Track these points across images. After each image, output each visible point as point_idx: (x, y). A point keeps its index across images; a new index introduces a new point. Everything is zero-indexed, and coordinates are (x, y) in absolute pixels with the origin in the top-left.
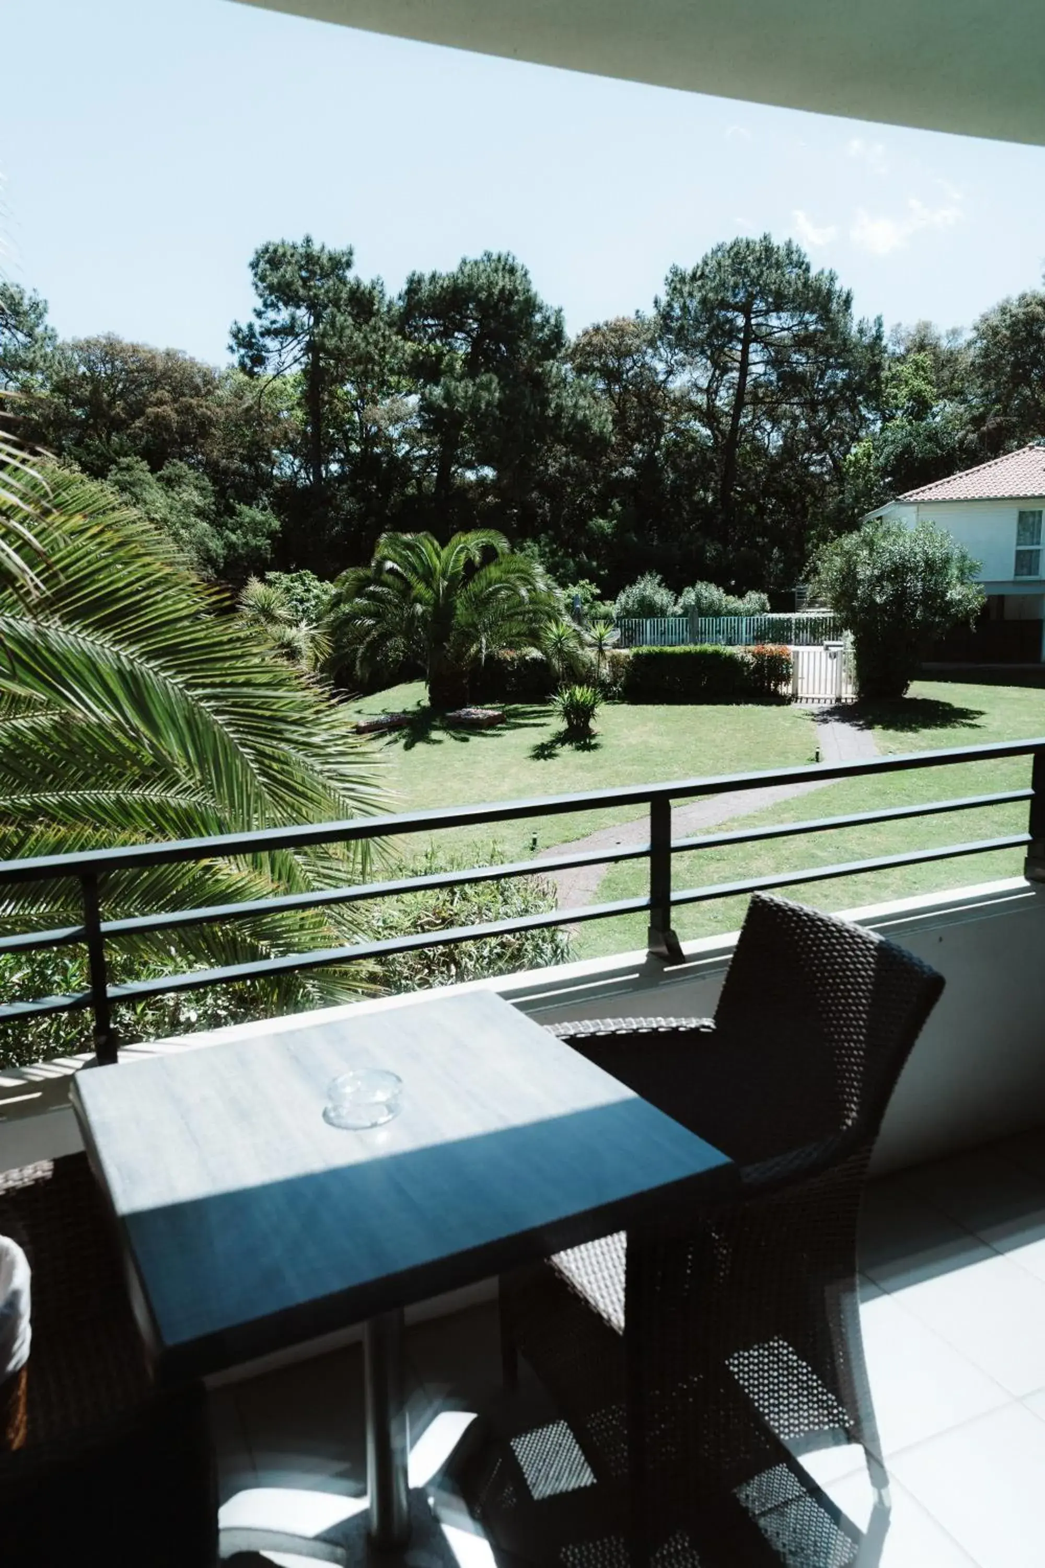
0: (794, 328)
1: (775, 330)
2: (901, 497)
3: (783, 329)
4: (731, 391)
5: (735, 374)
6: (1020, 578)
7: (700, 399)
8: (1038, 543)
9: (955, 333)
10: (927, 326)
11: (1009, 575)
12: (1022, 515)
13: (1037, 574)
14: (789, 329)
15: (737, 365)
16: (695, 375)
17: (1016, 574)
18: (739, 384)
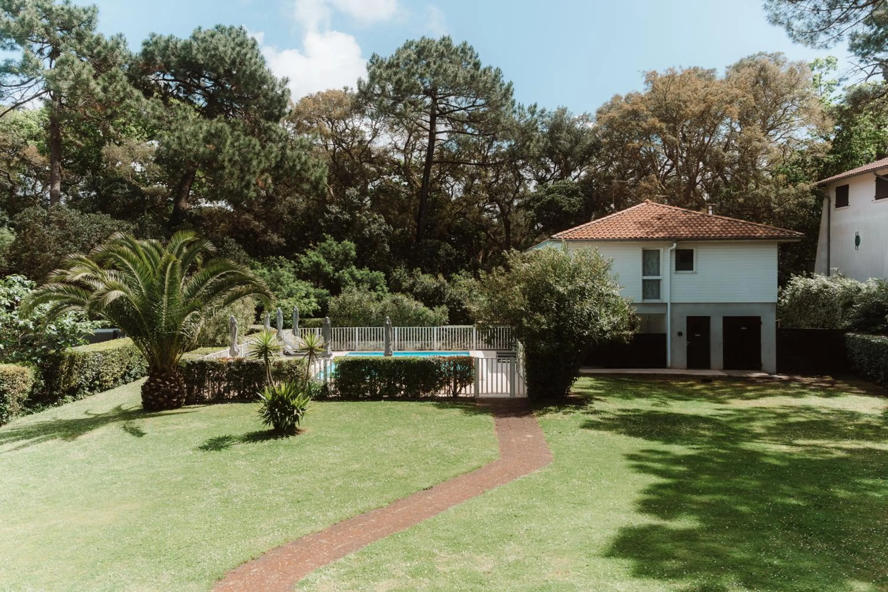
0: (469, 109)
1: (455, 109)
2: (554, 236)
3: (460, 109)
4: (423, 153)
5: (426, 141)
6: (647, 301)
7: (400, 157)
8: (658, 274)
9: (585, 118)
10: (564, 111)
11: (638, 298)
12: (645, 253)
13: (659, 298)
14: (465, 109)
15: (427, 133)
16: (396, 139)
17: (644, 298)
18: (428, 148)
